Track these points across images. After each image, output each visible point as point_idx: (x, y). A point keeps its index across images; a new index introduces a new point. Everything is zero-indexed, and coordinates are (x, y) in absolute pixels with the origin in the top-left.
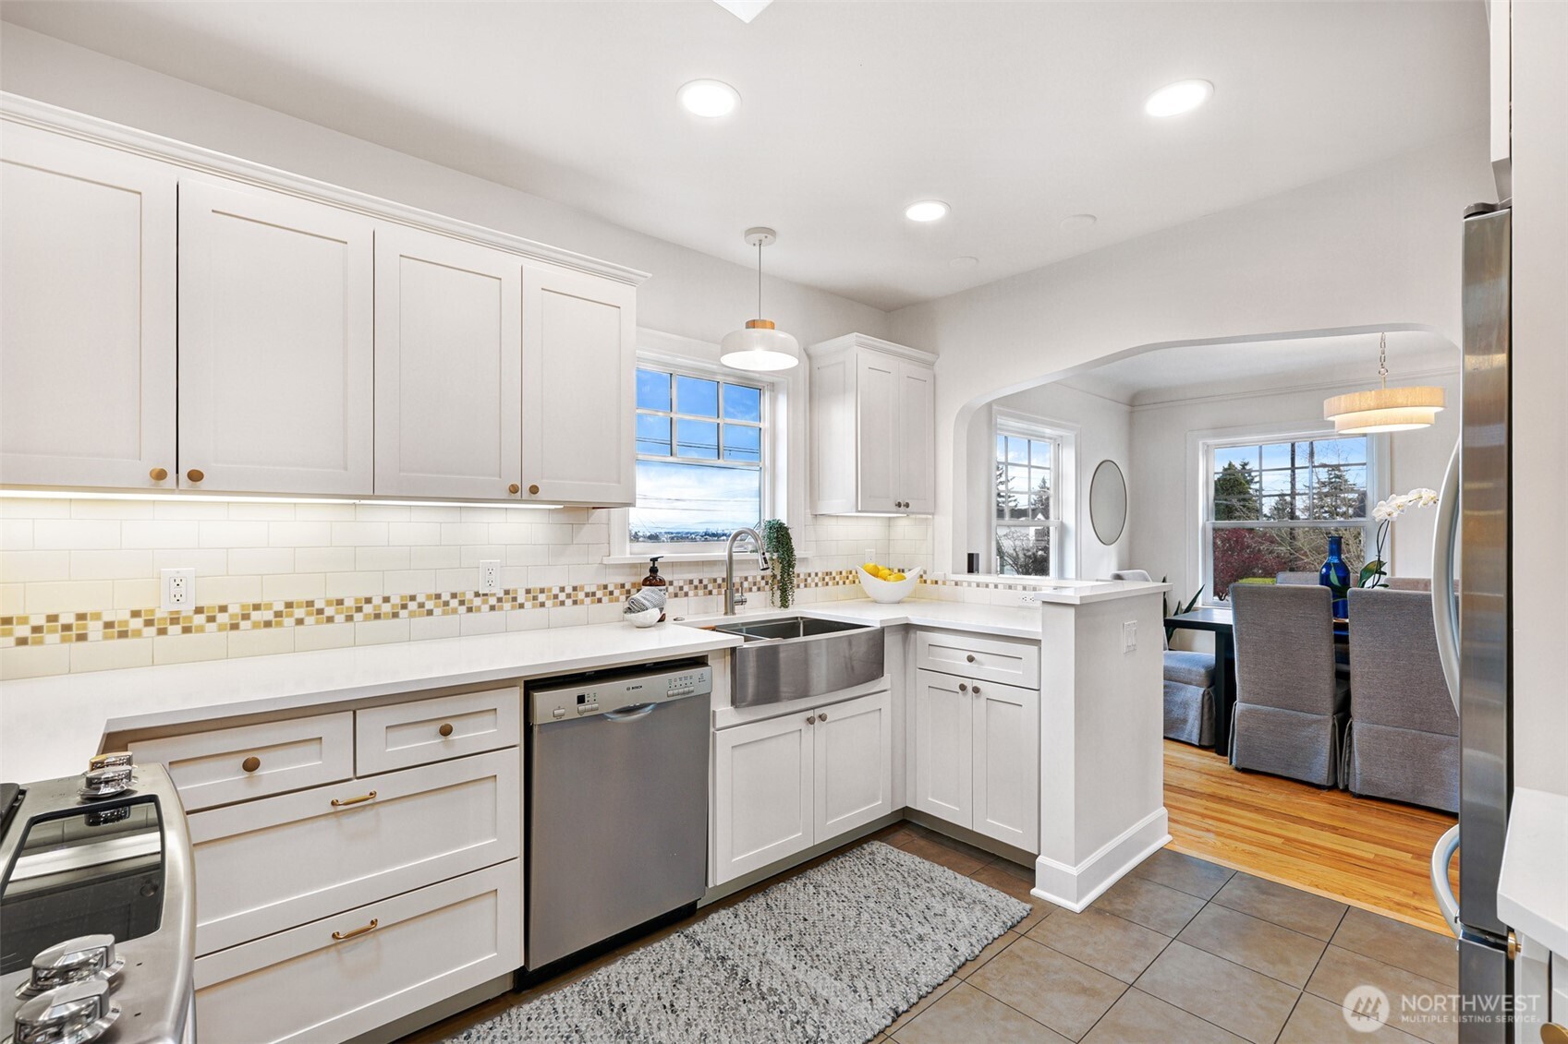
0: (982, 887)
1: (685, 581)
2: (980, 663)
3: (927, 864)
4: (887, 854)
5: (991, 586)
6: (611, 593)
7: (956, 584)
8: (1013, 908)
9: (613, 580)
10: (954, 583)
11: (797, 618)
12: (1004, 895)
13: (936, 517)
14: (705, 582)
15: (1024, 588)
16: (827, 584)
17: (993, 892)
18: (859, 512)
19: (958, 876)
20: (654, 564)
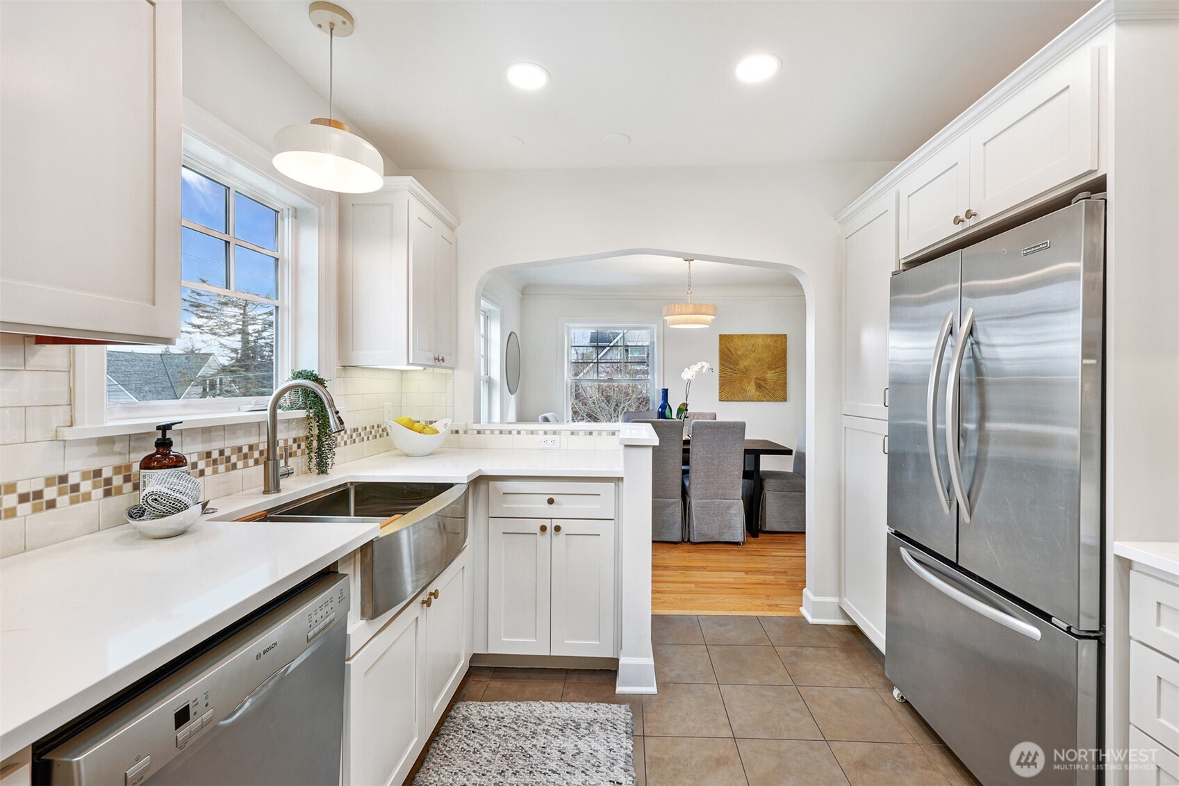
0: (583, 706)
1: (199, 454)
2: (559, 504)
3: (524, 705)
4: (479, 712)
5: (514, 433)
6: (75, 488)
7: (479, 432)
8: (620, 715)
9: (76, 466)
10: (476, 432)
11: (346, 484)
12: (604, 704)
13: (455, 371)
14: (227, 453)
15: (546, 433)
16: (354, 442)
17: (595, 706)
18: (412, 364)
19: (558, 704)
20: (164, 434)
